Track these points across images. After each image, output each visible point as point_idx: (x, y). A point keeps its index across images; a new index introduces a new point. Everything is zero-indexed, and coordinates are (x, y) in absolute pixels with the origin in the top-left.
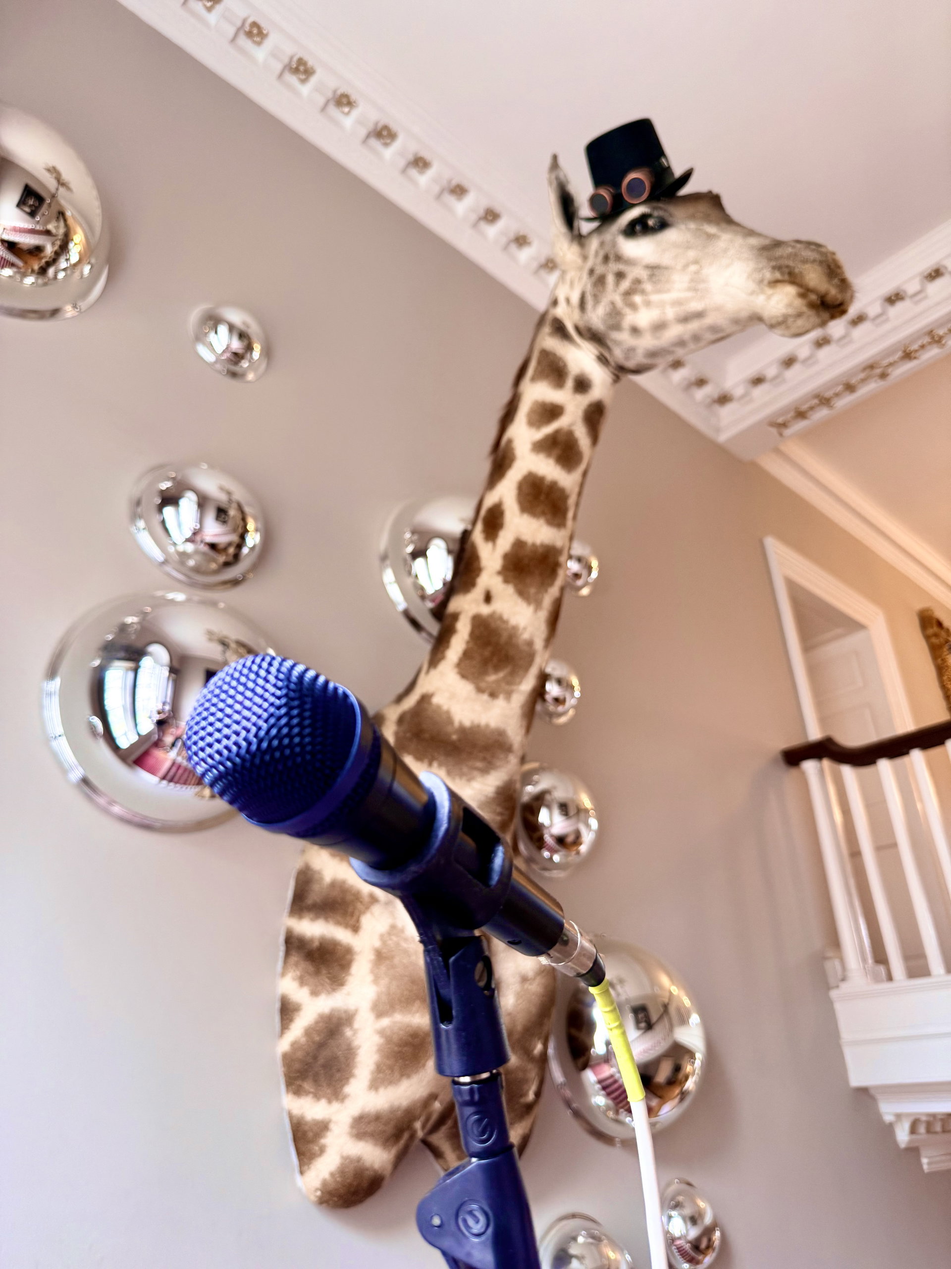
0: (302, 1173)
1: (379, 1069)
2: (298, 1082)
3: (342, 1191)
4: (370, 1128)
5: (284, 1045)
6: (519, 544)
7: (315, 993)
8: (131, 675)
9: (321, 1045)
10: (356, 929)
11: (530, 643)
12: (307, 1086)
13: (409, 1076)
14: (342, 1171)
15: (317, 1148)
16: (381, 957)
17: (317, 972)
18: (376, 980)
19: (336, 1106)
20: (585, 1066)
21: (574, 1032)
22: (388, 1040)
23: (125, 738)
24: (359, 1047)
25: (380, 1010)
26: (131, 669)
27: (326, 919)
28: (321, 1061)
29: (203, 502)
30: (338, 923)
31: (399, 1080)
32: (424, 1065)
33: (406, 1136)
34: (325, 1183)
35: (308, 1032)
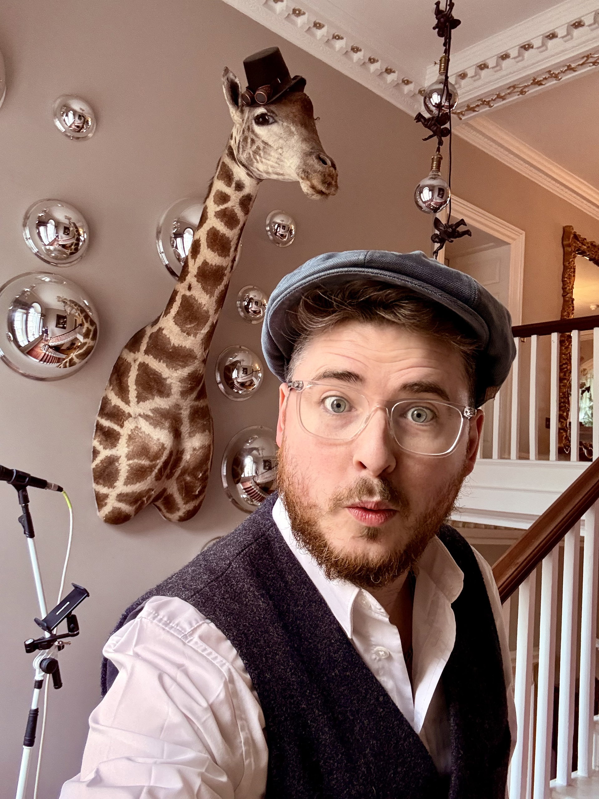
0: (99, 511)
1: (128, 478)
2: (98, 480)
3: (113, 519)
4: (125, 498)
5: (93, 465)
6: (205, 263)
7: (105, 448)
8: (25, 316)
9: (106, 467)
10: (122, 426)
11: (207, 312)
12: (101, 481)
13: (140, 482)
14: (113, 512)
15: (104, 504)
16: (130, 438)
17: (107, 440)
18: (128, 447)
19: (111, 489)
20: (238, 482)
21: (235, 467)
22: (132, 468)
23: (23, 342)
24: (120, 470)
25: (129, 457)
26: (25, 313)
27: (111, 421)
28: (106, 473)
29: (57, 225)
30: (115, 423)
31: (136, 483)
32: (146, 479)
33: (139, 502)
34: (106, 515)
35: (102, 462)
